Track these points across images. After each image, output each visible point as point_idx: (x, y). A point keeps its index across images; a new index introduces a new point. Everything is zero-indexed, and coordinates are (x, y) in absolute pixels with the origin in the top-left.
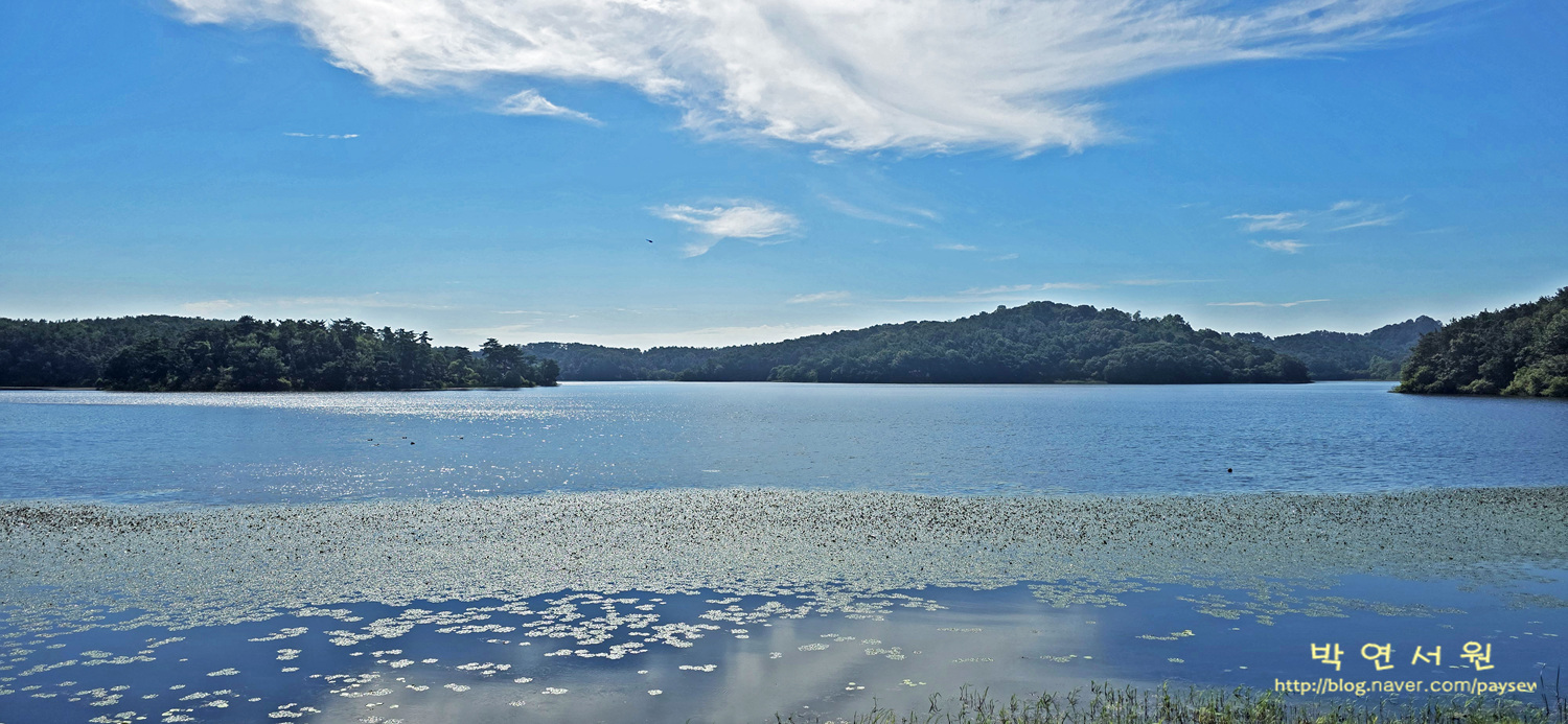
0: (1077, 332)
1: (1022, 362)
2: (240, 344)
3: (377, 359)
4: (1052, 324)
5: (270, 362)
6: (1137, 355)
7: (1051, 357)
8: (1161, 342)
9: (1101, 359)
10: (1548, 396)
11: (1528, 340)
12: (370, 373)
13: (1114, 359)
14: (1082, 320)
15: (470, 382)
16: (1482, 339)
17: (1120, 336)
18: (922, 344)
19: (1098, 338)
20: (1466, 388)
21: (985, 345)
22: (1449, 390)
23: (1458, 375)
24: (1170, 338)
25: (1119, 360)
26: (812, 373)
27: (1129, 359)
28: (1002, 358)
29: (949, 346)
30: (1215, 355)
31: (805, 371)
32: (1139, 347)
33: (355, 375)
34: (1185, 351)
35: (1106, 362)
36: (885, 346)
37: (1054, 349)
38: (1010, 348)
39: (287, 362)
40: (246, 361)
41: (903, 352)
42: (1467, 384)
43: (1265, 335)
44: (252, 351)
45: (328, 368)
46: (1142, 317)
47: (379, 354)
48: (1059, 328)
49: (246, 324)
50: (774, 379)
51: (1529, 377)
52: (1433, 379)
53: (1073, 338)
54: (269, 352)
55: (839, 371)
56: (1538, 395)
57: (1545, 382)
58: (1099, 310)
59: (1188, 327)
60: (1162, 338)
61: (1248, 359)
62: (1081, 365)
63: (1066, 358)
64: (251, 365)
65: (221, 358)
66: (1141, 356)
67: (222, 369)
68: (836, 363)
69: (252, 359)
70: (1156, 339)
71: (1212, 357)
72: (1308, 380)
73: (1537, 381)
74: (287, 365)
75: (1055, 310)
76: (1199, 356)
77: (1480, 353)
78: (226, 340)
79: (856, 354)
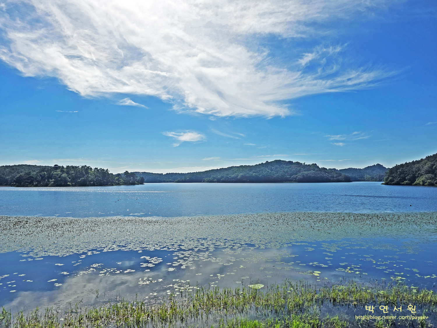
0: (288, 168)
1: (274, 177)
2: (55, 173)
3: (95, 177)
4: (281, 166)
5: (65, 178)
6: (306, 175)
7: (282, 175)
8: (312, 171)
9: (296, 176)
10: (426, 185)
11: (419, 170)
12: (93, 181)
13: (299, 176)
14: (289, 165)
15: (121, 183)
16: (407, 170)
17: (300, 169)
18: (246, 172)
19: (294, 170)
20: (403, 183)
21: (264, 172)
22: (398, 184)
23: (400, 180)
24: (314, 170)
25: (300, 176)
26: (215, 180)
27: (303, 176)
28: (268, 176)
29: (254, 172)
30: (326, 174)
31: (213, 179)
32: (306, 172)
33: (89, 181)
34: (319, 173)
35: (297, 177)
36: (236, 172)
37: (282, 173)
38: (270, 173)
39: (69, 178)
40: (58, 178)
41: (241, 174)
42: (403, 182)
43: (337, 169)
44: (59, 175)
45: (82, 180)
46: (306, 164)
47: (96, 175)
48: (283, 167)
49: (56, 167)
50: (204, 182)
51: (421, 180)
52: (393, 181)
53: (287, 170)
54: (64, 175)
55: (223, 179)
56: (423, 185)
57: (426, 181)
58: (294, 162)
59: (318, 167)
60: (312, 170)
61: (335, 176)
62: (290, 178)
63: (286, 176)
64: (59, 179)
65: (50, 177)
66: (307, 175)
67: (50, 180)
68: (222, 177)
69: (59, 177)
70: (310, 170)
71: (326, 175)
72: (351, 181)
73: (423, 181)
74: (69, 179)
75: (282, 162)
76: (322, 175)
77: (406, 174)
78: (51, 172)
79: (228, 175)
